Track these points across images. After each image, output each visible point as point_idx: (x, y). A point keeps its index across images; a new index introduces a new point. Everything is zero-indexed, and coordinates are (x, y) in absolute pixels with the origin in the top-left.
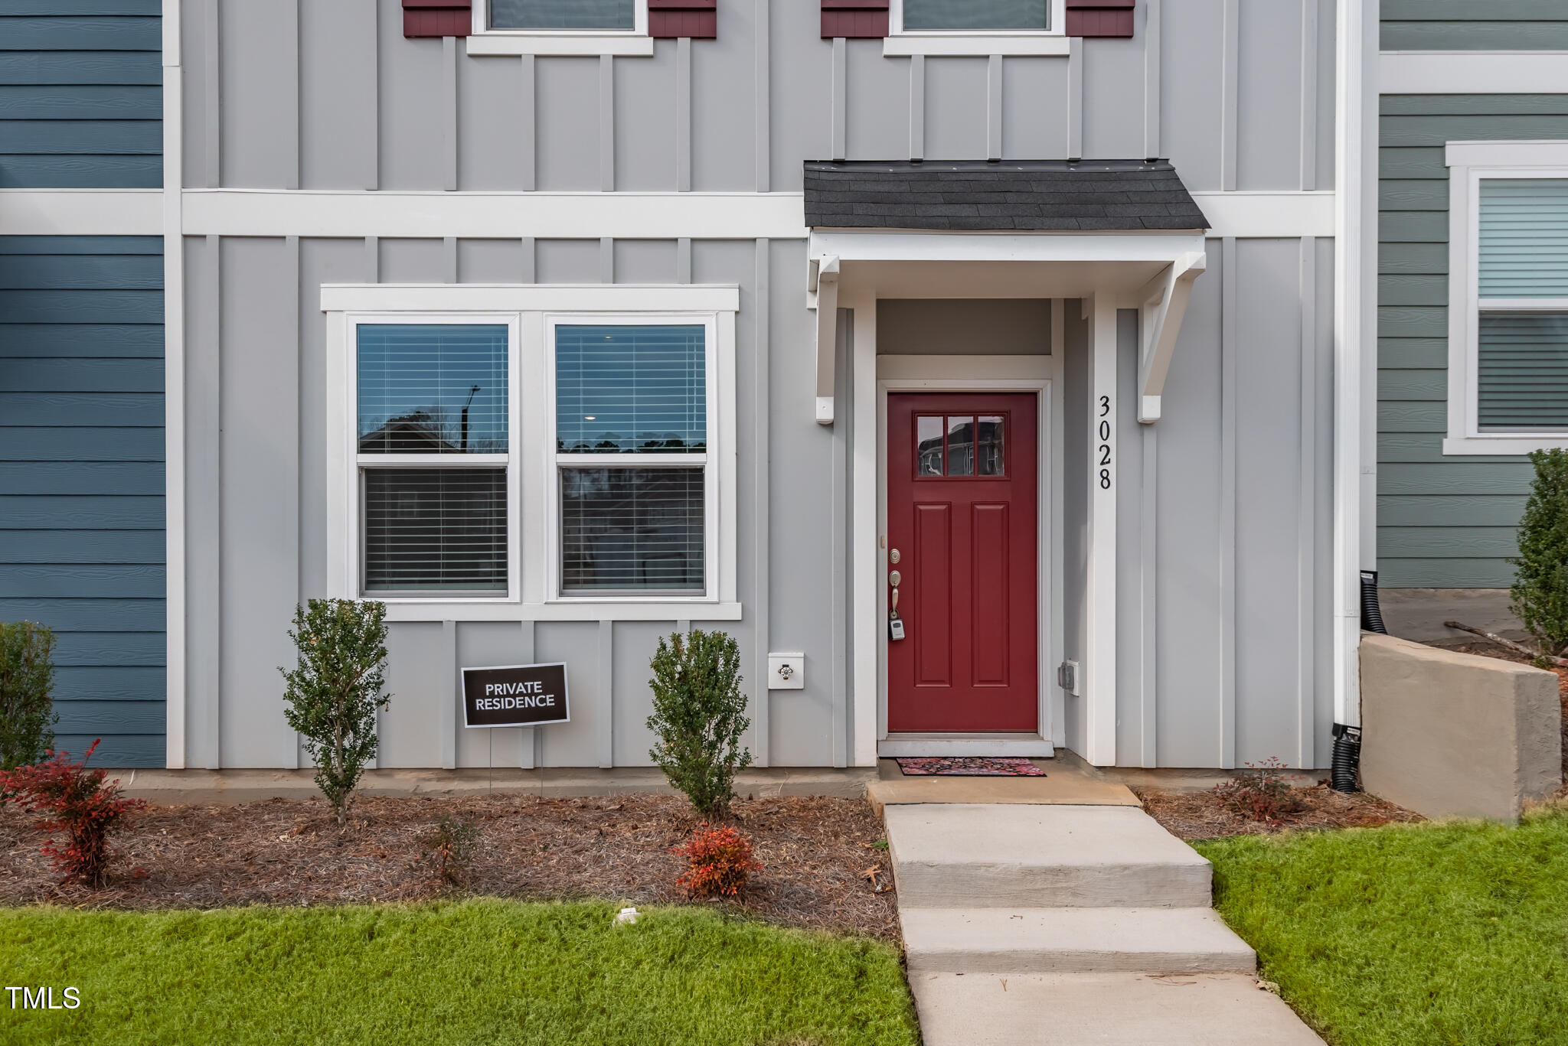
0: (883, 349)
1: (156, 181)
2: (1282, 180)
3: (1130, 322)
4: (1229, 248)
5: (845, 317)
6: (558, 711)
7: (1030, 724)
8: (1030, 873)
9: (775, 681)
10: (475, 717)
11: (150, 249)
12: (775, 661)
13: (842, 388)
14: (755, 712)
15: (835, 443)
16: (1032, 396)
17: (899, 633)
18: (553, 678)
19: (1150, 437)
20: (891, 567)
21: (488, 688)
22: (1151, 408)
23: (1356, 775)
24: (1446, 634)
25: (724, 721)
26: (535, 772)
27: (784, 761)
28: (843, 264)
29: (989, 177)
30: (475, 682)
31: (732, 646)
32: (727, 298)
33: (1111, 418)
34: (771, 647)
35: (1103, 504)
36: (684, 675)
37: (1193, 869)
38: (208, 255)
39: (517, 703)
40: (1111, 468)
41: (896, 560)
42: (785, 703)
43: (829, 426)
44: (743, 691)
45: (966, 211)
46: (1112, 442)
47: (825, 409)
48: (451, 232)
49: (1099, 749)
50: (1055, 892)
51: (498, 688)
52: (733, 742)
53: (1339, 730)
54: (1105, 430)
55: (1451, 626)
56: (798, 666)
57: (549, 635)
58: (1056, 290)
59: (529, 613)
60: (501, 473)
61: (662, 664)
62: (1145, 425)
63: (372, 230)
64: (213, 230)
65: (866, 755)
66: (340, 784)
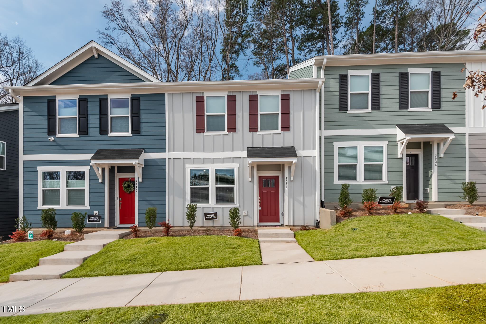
0: (258, 170)
1: (165, 151)
2: (309, 149)
3: (289, 167)
4: (302, 158)
5: (253, 167)
6: (216, 218)
7: (278, 221)
8: (273, 234)
9: (244, 215)
10: (206, 219)
11: (164, 160)
12: (244, 212)
13: (252, 177)
14: (241, 217)
15: (251, 183)
16: (278, 177)
17: (260, 209)
18: (215, 214)
19: (292, 182)
20: (259, 200)
21: (207, 215)
22: (292, 179)
23: (319, 226)
24: (334, 208)
25: (238, 218)
26: (213, 226)
27: (245, 225)
28: (252, 162)
29: (271, 149)
30: (206, 215)
31: (239, 209)
32: (237, 165)
33: (287, 180)
34: (243, 210)
35: (286, 191)
36: (233, 213)
37: (292, 233)
38: (171, 161)
39: (211, 217)
40: (287, 186)
41: (260, 199)
42: (245, 217)
43: (251, 181)
44: (240, 215)
45: (267, 155)
46: (287, 183)
47: (250, 179)
48: (202, 157)
49: (286, 223)
50: (276, 236)
51: (209, 215)
52: (239, 221)
53: (317, 220)
54: (286, 182)
55: (334, 207)
56: (247, 212)
57: (215, 209)
58: (282, 164)
59: (212, 206)
60: (208, 188)
61: (230, 211)
62: (291, 181)
63: (192, 157)
64: (172, 158)
65: (255, 224)
66: (192, 226)
